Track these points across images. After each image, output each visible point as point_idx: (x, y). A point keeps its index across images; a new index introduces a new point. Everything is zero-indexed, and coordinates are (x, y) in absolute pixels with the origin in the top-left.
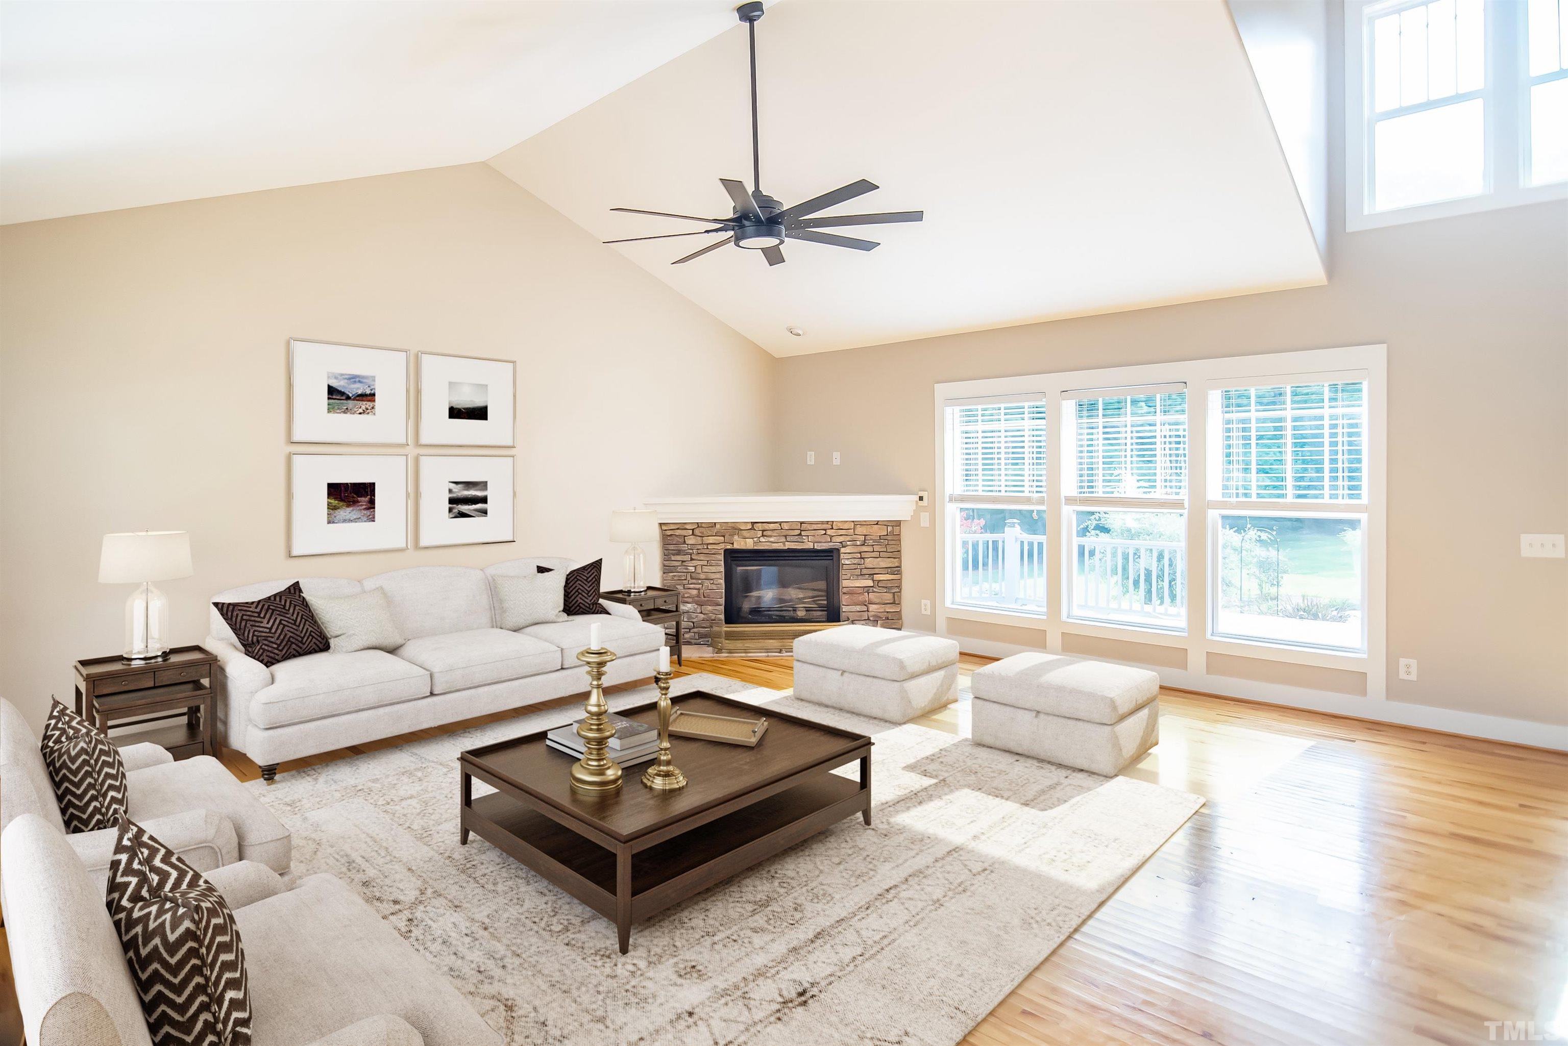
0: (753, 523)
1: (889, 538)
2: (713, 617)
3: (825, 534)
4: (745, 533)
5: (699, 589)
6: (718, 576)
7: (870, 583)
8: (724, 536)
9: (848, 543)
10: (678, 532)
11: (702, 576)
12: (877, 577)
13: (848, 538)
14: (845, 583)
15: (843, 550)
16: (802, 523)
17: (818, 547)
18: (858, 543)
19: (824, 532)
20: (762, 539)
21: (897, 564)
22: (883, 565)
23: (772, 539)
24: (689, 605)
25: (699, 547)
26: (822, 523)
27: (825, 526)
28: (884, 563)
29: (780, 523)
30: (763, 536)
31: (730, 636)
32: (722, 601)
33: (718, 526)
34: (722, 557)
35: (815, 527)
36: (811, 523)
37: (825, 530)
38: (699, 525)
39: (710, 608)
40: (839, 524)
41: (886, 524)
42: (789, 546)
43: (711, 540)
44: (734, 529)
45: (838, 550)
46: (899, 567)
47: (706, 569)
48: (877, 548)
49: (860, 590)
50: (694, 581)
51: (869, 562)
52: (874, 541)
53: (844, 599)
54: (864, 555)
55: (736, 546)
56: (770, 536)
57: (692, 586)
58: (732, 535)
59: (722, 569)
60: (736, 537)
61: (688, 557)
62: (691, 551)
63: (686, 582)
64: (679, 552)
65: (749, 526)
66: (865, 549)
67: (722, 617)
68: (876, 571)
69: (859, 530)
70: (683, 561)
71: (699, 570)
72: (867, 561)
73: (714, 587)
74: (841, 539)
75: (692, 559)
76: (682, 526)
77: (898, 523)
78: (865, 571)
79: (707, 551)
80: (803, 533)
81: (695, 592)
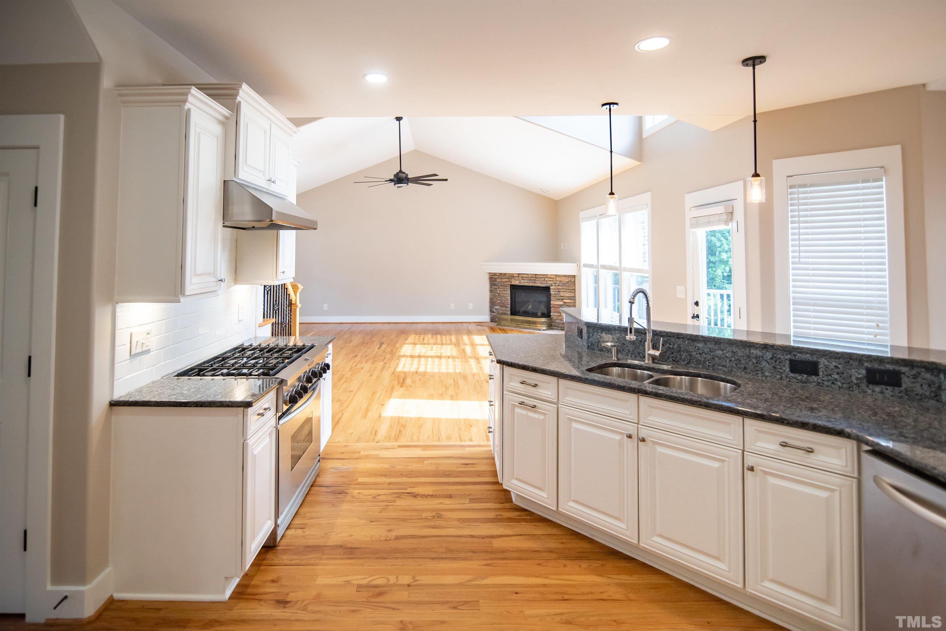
0: (519, 274)
1: (569, 283)
2: (505, 312)
3: (545, 280)
4: (516, 278)
5: (500, 300)
6: (507, 295)
7: (562, 303)
8: (509, 279)
9: (553, 284)
10: (494, 277)
11: (502, 295)
12: (565, 301)
13: (553, 282)
14: (552, 302)
15: (551, 287)
16: (536, 275)
17: (542, 285)
18: (557, 285)
19: (544, 279)
20: (522, 281)
21: (573, 295)
22: (567, 295)
23: (525, 281)
24: (497, 307)
25: (501, 283)
26: (543, 275)
27: (544, 276)
28: (568, 295)
29: (528, 274)
30: (522, 280)
31: (512, 320)
32: (509, 306)
33: (507, 275)
34: (509, 288)
35: (540, 276)
36: (539, 275)
37: (544, 278)
38: (501, 274)
39: (504, 308)
40: (549, 276)
41: (569, 276)
42: (531, 284)
43: (504, 280)
44: (512, 276)
45: (550, 287)
46: (575, 297)
47: (503, 292)
48: (564, 287)
49: (558, 306)
50: (499, 297)
51: (562, 294)
52: (563, 284)
53: (552, 309)
54: (560, 290)
55: (513, 283)
56: (525, 280)
57: (498, 299)
58: (511, 279)
59: (509, 293)
60: (513, 280)
61: (497, 287)
62: (498, 285)
63: (497, 297)
64: (494, 285)
65: (517, 275)
66: (560, 287)
67: (509, 313)
68: (564, 298)
69: (558, 279)
70: (496, 289)
71: (501, 292)
72: (561, 293)
73: (505, 300)
74: (550, 282)
75: (499, 288)
76: (495, 274)
77: (574, 277)
78: (559, 298)
79: (503, 285)
80: (536, 279)
81: (499, 301)
